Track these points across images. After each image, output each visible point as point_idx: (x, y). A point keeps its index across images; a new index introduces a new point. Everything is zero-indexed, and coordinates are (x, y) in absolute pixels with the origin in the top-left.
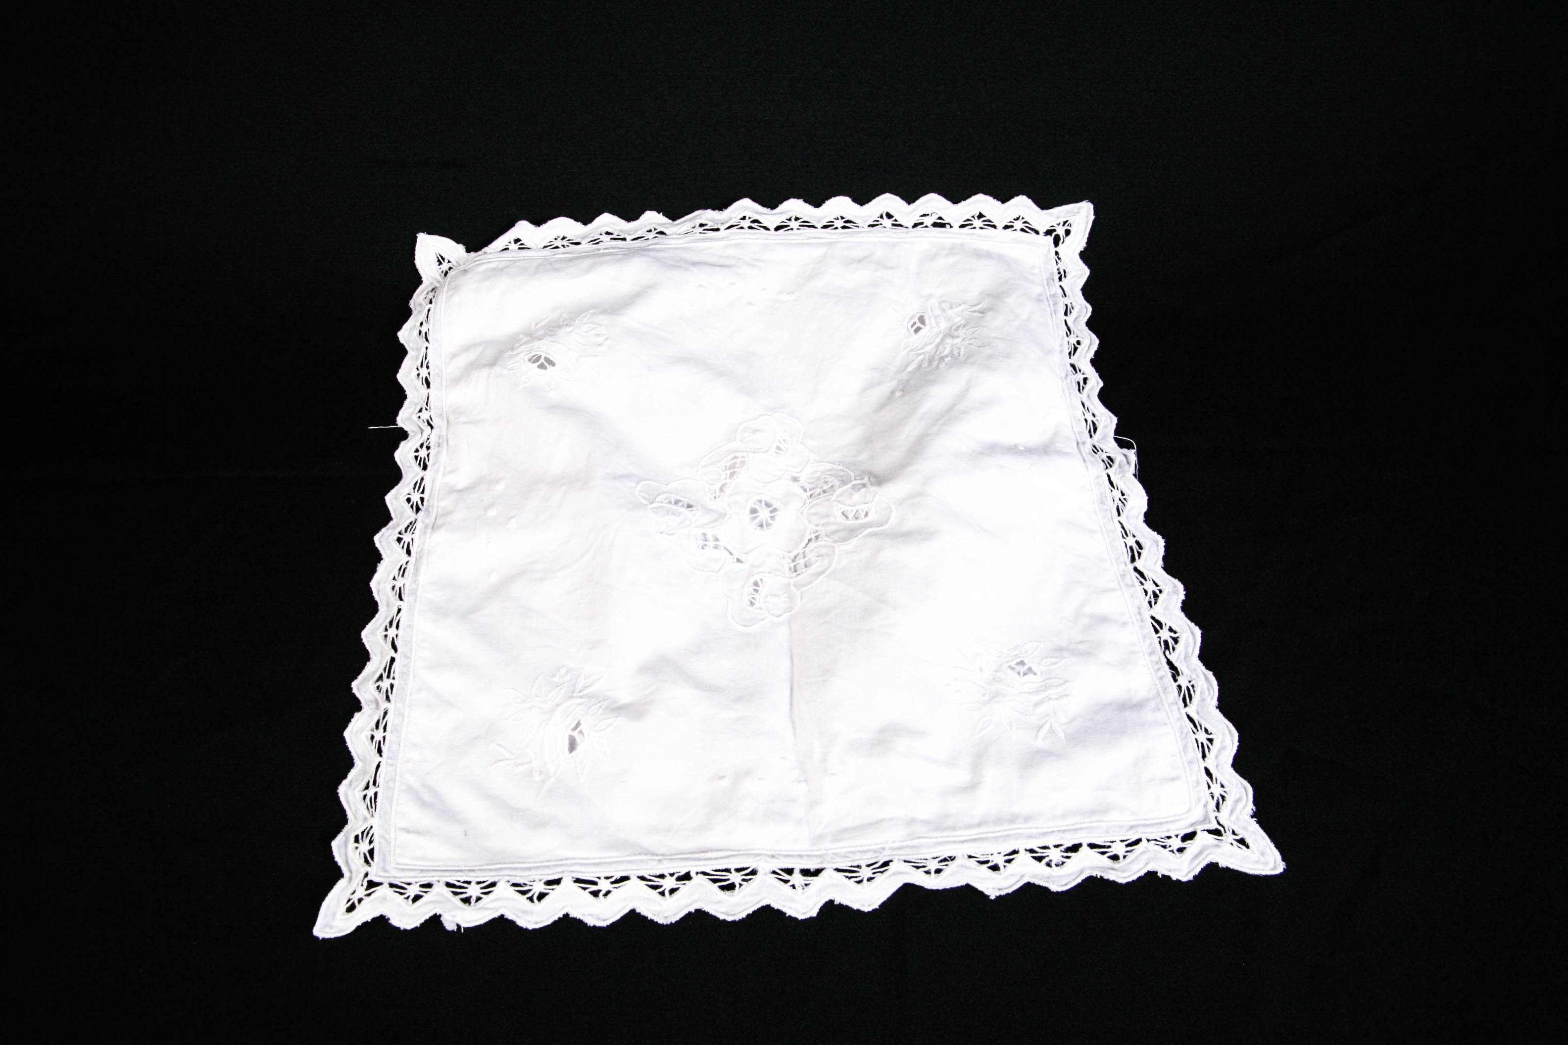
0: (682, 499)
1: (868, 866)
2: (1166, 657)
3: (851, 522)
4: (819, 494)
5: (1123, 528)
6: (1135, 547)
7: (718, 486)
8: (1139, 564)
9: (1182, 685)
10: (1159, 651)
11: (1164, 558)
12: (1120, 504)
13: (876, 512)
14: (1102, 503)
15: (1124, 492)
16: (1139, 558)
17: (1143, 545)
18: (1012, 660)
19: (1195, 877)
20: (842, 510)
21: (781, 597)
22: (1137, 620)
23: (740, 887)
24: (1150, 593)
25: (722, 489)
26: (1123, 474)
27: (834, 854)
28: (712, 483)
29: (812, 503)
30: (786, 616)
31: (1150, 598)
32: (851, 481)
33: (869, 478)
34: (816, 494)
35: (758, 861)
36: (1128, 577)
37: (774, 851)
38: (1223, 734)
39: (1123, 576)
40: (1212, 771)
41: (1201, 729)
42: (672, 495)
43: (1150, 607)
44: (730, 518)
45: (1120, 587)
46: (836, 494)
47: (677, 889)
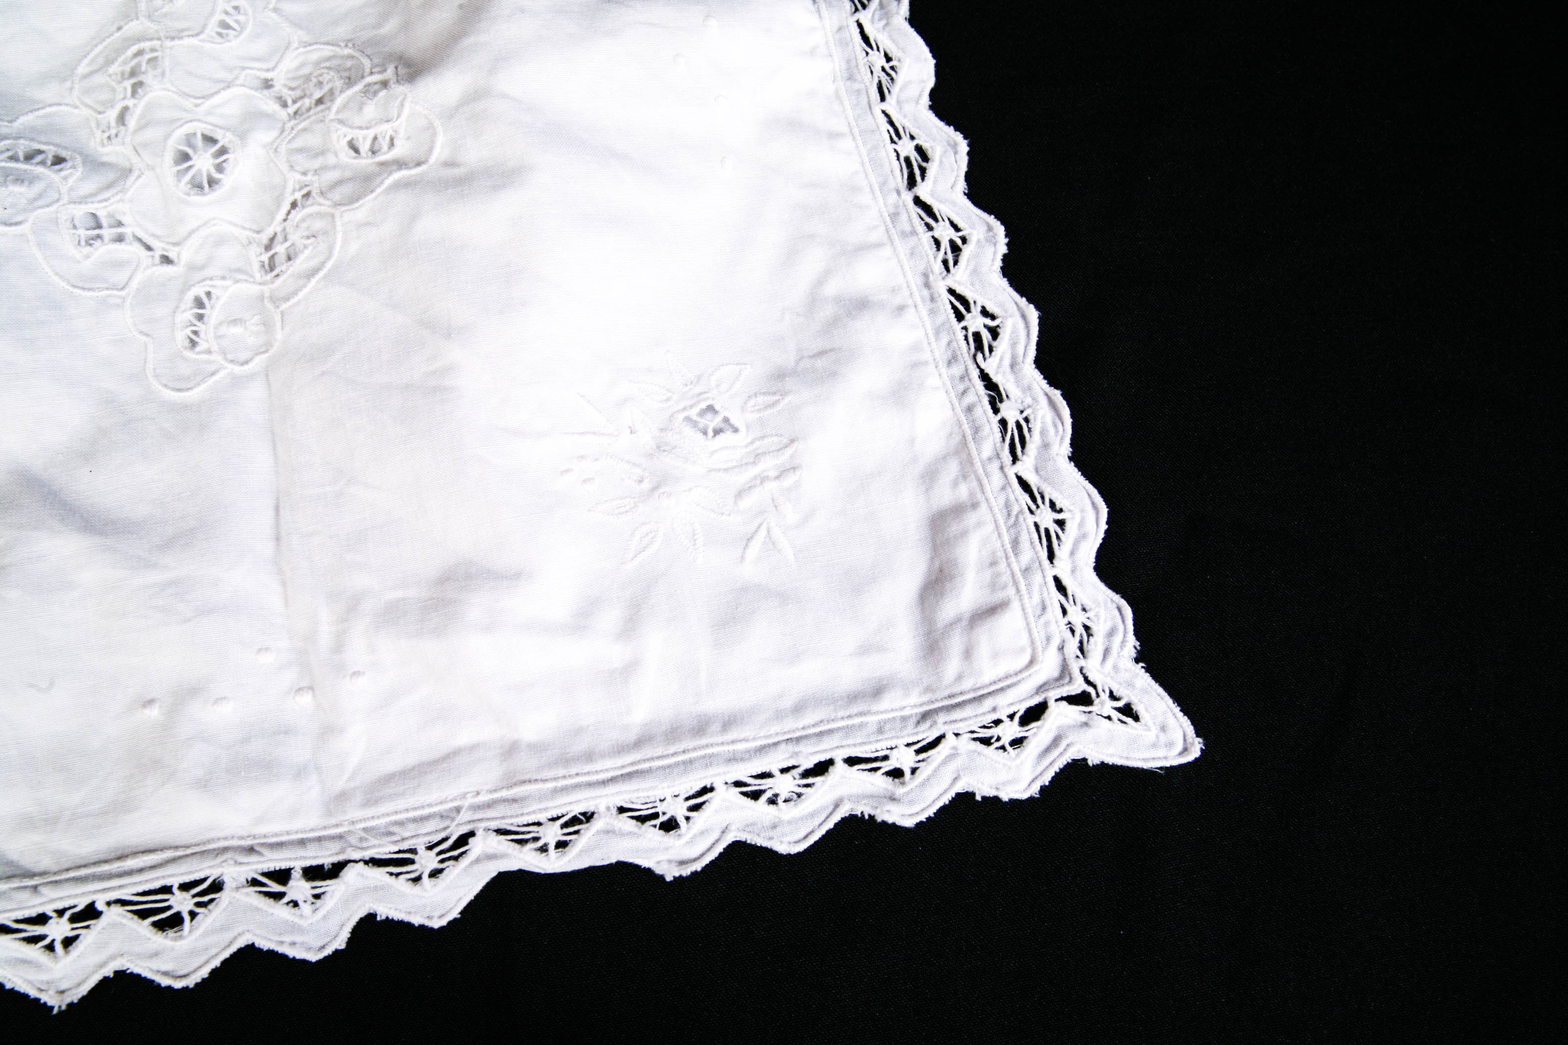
0: (43, 147)
1: (430, 848)
2: (978, 367)
3: (366, 162)
4: (309, 109)
5: (891, 123)
6: (914, 156)
7: (112, 114)
8: (923, 190)
9: (1007, 418)
10: (966, 355)
11: (968, 177)
12: (884, 79)
13: (408, 138)
14: (851, 78)
15: (890, 55)
16: (923, 179)
17: (930, 153)
18: (691, 406)
19: (1043, 789)
20: (349, 138)
21: (248, 323)
22: (923, 300)
23: (192, 920)
24: (945, 244)
25: (122, 119)
26: (888, 19)
27: (365, 830)
28: (100, 109)
29: (296, 129)
30: (259, 361)
31: (946, 253)
32: (363, 77)
33: (396, 68)
34: (304, 109)
35: (220, 865)
36: (904, 217)
37: (254, 837)
38: (1082, 511)
39: (894, 216)
40: (1066, 581)
41: (1043, 503)
42: (22, 141)
43: (945, 272)
44: (139, 177)
45: (889, 237)
46: (334, 108)
47: (76, 937)
